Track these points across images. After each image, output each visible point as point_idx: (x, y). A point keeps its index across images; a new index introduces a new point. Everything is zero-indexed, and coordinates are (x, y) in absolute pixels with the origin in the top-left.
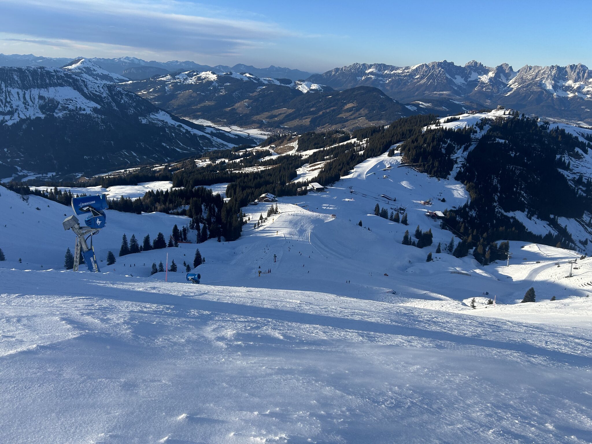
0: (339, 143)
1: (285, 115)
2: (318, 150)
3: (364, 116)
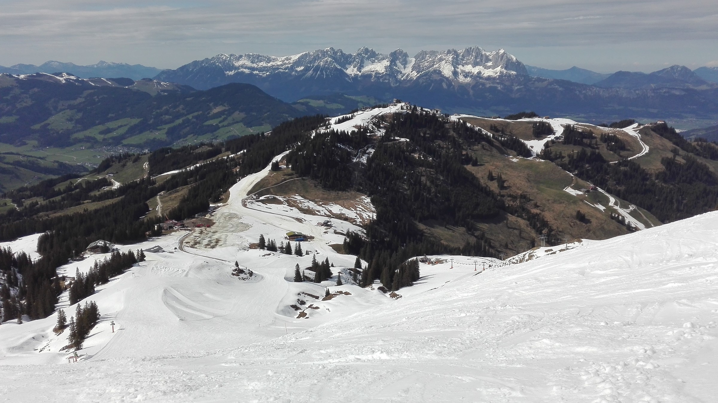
2: (177, 171)
3: (241, 121)
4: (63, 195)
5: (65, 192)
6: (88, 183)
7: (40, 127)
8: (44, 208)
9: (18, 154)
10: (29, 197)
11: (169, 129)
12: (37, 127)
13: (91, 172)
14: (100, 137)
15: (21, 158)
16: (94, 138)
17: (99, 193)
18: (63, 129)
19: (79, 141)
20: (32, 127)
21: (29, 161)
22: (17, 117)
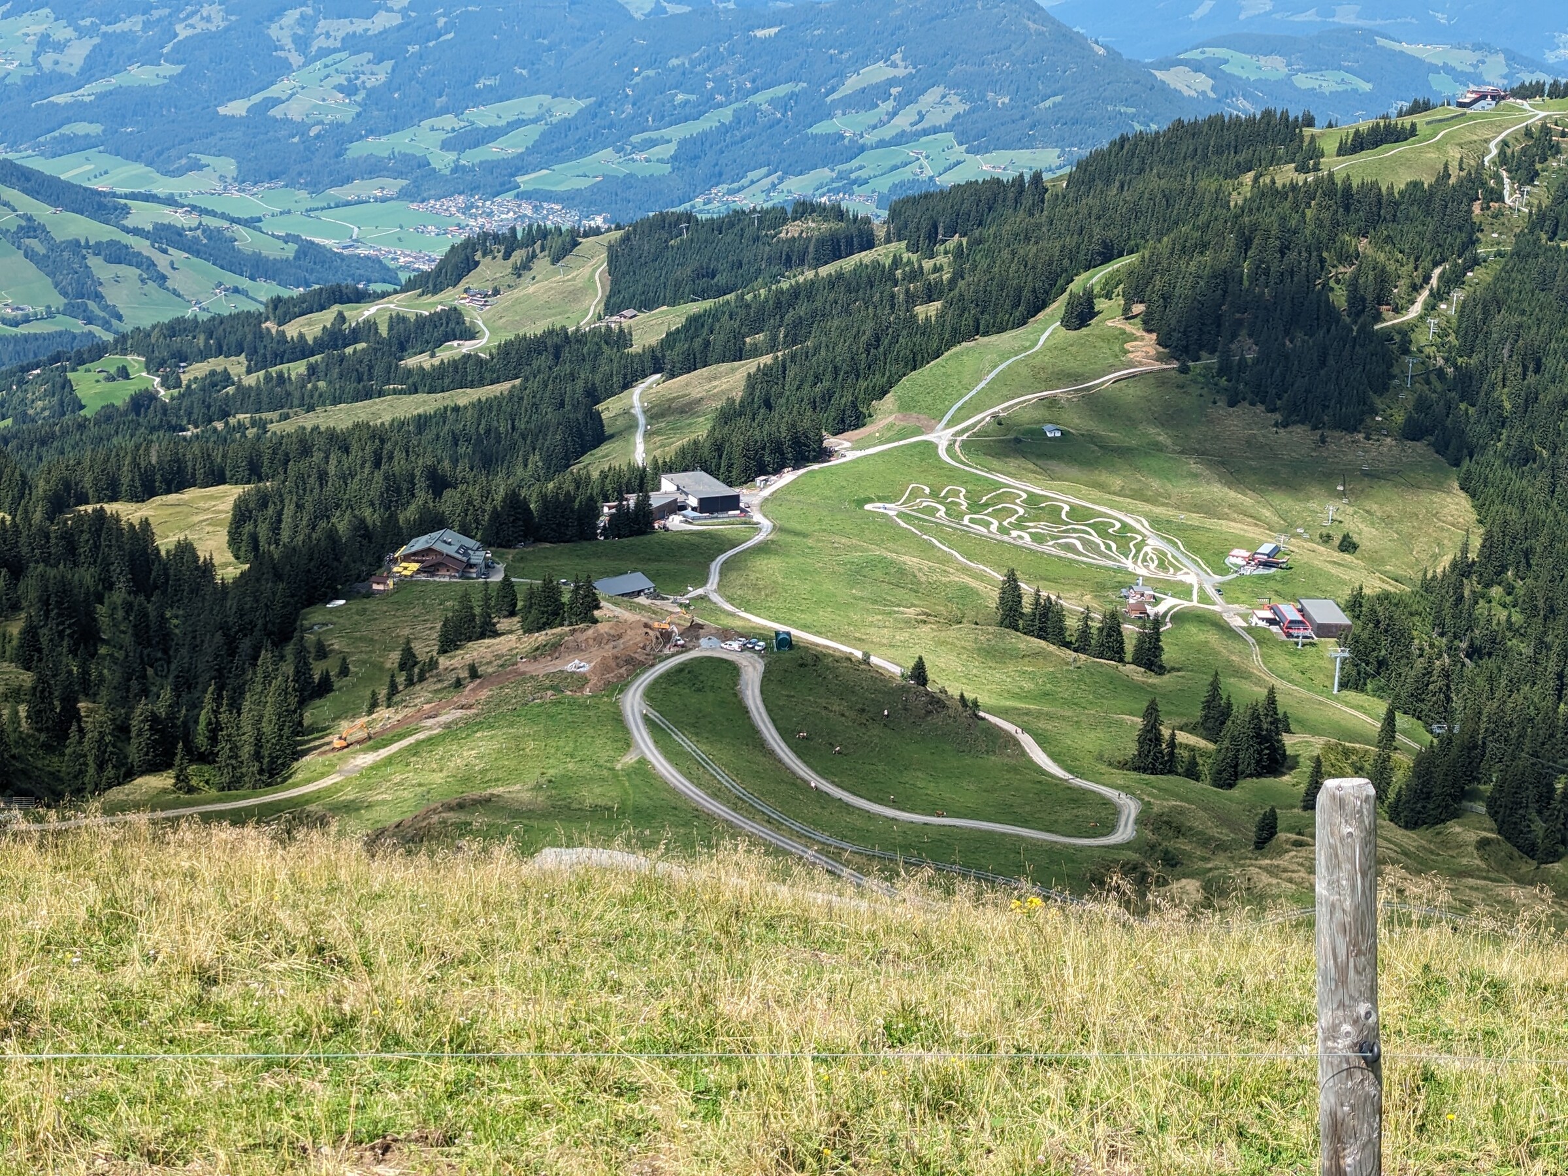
0: (816, 267)
1: (540, 127)
2: (708, 304)
3: (948, 128)
4: (312, 359)
5: (320, 345)
6: (397, 321)
7: (248, 110)
8: (250, 399)
9: (170, 201)
10: (203, 356)
11: (683, 143)
12: (237, 108)
13: (410, 286)
14: (443, 161)
15: (179, 218)
16: (424, 164)
17: (436, 362)
18: (321, 122)
19: (373, 169)
20: (222, 110)
21: (206, 230)
22: (177, 69)
